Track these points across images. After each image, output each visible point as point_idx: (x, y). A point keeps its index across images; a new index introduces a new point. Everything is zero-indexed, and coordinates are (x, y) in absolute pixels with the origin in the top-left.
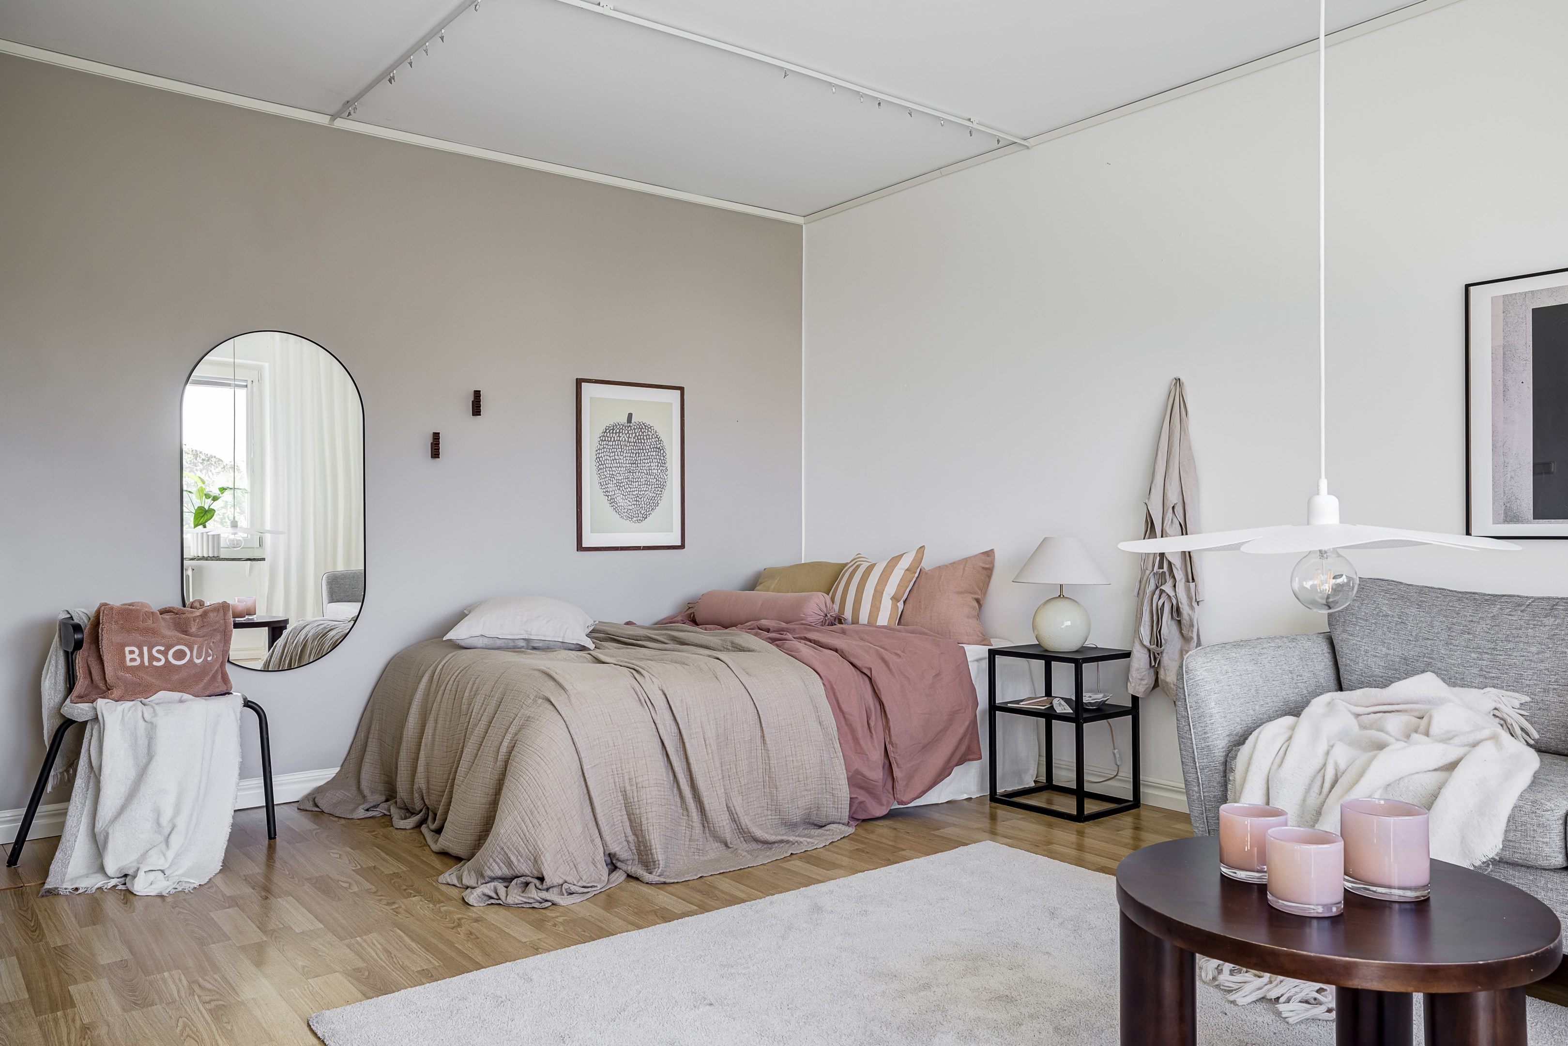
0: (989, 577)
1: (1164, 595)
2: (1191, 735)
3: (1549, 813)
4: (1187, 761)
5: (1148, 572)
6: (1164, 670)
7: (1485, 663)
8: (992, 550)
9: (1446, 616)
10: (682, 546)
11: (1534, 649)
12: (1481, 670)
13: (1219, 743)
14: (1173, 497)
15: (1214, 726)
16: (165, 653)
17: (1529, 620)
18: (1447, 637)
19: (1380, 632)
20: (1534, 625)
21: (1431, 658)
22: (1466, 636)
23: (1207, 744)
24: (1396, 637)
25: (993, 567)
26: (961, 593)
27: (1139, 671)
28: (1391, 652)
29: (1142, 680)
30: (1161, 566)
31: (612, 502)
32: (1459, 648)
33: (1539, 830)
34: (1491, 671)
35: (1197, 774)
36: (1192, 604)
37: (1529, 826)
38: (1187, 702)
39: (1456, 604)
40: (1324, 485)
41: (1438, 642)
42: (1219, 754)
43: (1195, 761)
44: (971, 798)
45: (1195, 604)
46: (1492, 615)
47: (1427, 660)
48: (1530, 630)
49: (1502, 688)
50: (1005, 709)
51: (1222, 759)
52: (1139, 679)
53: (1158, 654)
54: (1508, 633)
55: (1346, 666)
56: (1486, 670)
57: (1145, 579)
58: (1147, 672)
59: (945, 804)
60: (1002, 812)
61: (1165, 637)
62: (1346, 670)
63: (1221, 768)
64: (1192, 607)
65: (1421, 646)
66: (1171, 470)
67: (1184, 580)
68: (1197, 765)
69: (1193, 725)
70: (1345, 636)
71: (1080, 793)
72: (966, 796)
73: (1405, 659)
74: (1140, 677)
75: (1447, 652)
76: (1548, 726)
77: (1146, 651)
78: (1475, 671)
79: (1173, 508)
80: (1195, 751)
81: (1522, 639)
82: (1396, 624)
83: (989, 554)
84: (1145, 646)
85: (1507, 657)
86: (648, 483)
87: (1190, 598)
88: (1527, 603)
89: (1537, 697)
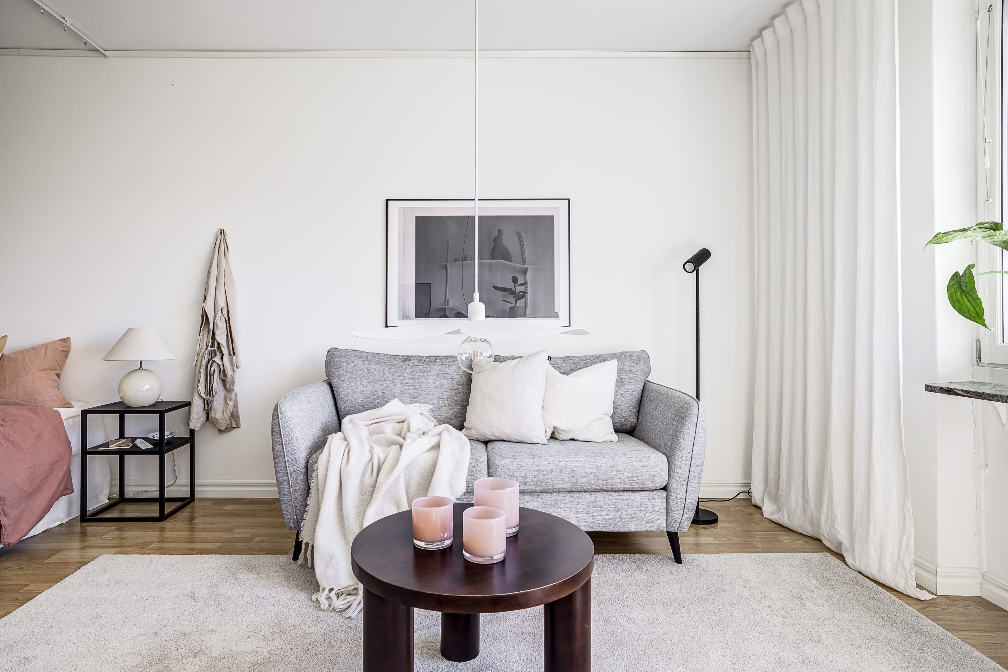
0: (66, 357)
1: (215, 364)
2: (284, 453)
3: (483, 464)
4: (281, 470)
5: (203, 350)
6: (214, 411)
7: (411, 391)
8: (69, 338)
9: (390, 368)
11: (431, 382)
12: (410, 394)
13: (301, 454)
14: (222, 303)
15: (299, 445)
17: (427, 368)
18: (392, 379)
19: (359, 379)
20: (430, 370)
21: (386, 390)
22: (401, 378)
23: (295, 457)
24: (367, 380)
25: (70, 350)
26: (45, 370)
27: (198, 414)
28: (366, 389)
29: (199, 419)
30: (212, 346)
32: (398, 384)
33: (479, 473)
34: (414, 394)
35: (288, 477)
36: (234, 369)
37: (475, 472)
38: (282, 432)
39: (393, 361)
40: (477, 295)
41: (388, 382)
42: (302, 462)
43: (287, 469)
44: (63, 523)
45: (235, 368)
46: (410, 366)
47: (384, 392)
48: (428, 373)
49: (420, 402)
50: (96, 452)
51: (304, 465)
52: (198, 419)
53: (211, 401)
54: (419, 374)
55: (342, 399)
56: (412, 394)
57: (201, 354)
58: (202, 414)
59: (41, 534)
60: (93, 528)
61: (216, 391)
62: (342, 401)
63: (304, 470)
64: (233, 371)
65: (380, 385)
66: (220, 286)
67: (228, 354)
68: (288, 471)
69: (285, 447)
70: (340, 382)
71: (162, 500)
72: (58, 523)
73: (373, 392)
74: (198, 418)
75: (393, 387)
76: (440, 419)
77: (202, 400)
78: (407, 395)
79: (221, 310)
80: (287, 462)
81: (425, 377)
82: (367, 374)
83: (66, 341)
84: (202, 397)
85: (420, 387)
87: (232, 365)
88: (424, 359)
89: (435, 405)
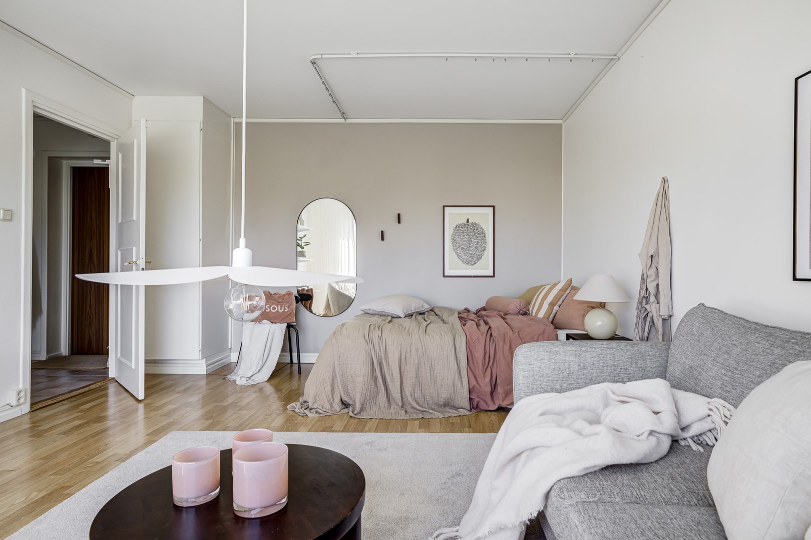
1: (646, 310)
10: (494, 276)
12: (723, 384)
14: (652, 251)
16: (270, 308)
17: (767, 349)
22: (726, 356)
30: (646, 293)
31: (459, 256)
46: (748, 341)
56: (726, 384)
79: (652, 258)
86: (476, 248)
